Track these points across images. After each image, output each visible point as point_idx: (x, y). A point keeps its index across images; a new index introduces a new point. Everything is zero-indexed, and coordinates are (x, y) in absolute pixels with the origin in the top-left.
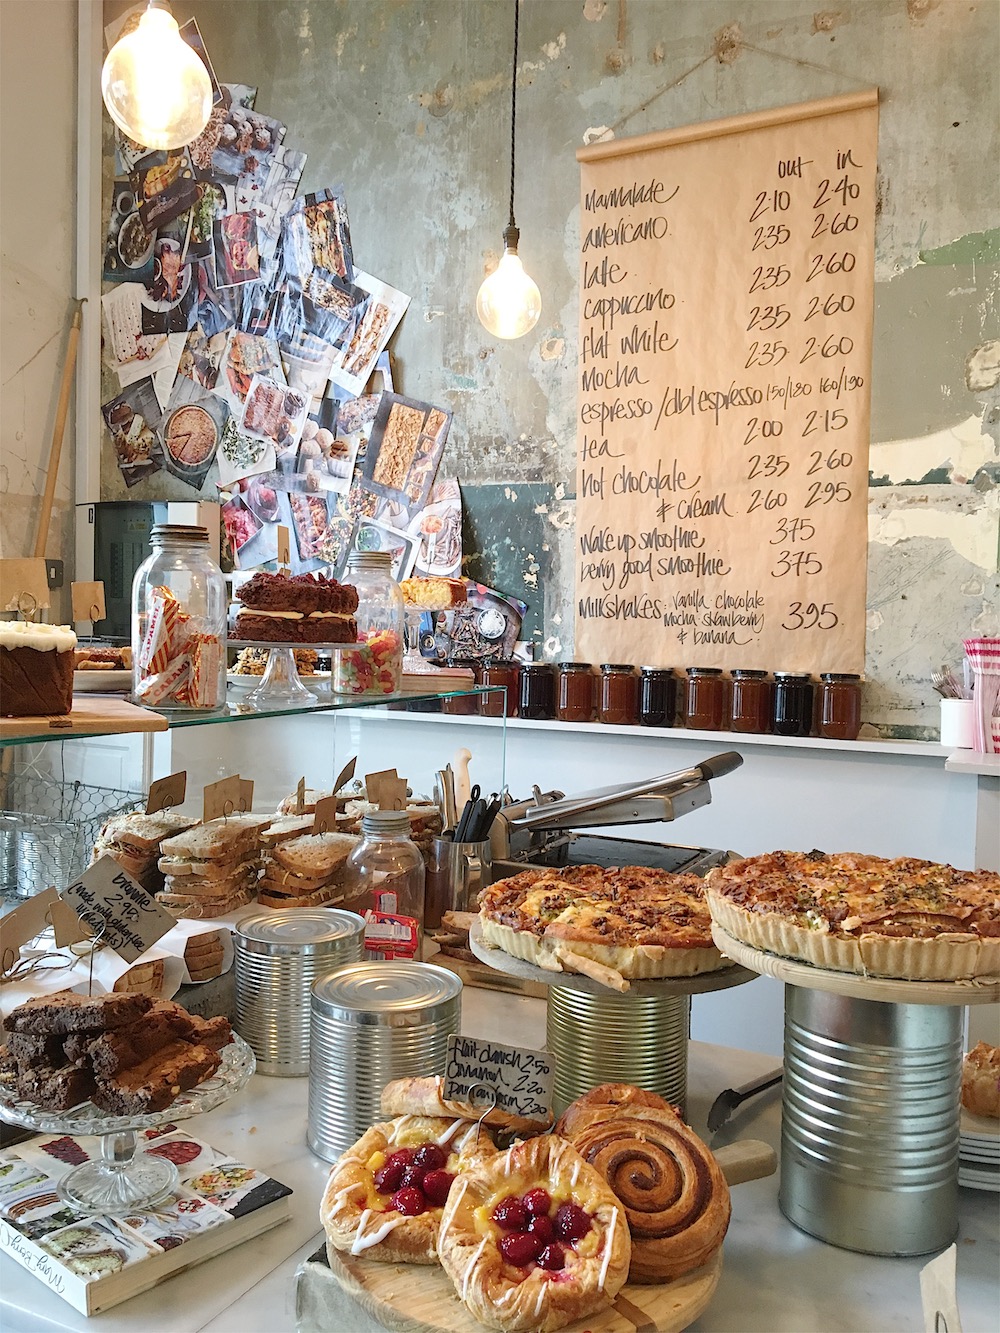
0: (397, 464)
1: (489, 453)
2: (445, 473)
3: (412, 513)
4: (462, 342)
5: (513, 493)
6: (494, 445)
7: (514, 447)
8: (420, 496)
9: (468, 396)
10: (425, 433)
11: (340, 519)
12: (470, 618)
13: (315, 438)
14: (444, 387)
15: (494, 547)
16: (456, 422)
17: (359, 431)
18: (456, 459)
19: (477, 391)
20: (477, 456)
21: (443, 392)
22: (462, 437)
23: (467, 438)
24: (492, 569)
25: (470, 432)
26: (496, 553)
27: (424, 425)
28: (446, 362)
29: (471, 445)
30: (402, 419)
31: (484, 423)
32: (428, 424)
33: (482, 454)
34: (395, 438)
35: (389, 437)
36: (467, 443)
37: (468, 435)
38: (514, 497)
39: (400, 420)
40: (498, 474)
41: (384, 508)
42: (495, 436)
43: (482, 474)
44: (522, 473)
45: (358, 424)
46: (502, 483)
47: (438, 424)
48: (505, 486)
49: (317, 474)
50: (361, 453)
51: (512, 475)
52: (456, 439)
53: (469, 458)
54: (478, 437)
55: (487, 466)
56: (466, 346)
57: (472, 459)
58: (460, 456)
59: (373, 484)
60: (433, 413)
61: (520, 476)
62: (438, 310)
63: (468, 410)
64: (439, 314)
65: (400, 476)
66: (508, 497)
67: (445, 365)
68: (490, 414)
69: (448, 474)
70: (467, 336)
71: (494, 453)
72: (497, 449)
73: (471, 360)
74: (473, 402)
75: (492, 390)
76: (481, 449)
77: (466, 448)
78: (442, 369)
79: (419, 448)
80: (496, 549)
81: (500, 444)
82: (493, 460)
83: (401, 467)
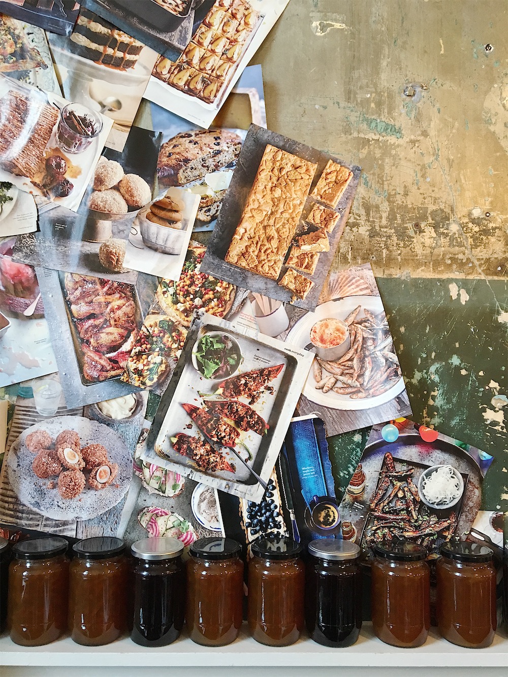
0: (269, 239)
1: (422, 231)
2: (349, 257)
3: (294, 314)
4: (376, 70)
5: (462, 292)
6: (430, 220)
7: (463, 226)
8: (308, 289)
9: (386, 149)
10: (315, 196)
11: (161, 318)
12: (405, 478)
13: (117, 188)
14: (347, 131)
15: (433, 369)
16: (366, 183)
17: (198, 183)
18: (367, 238)
19: (401, 141)
20: (402, 234)
21: (344, 138)
22: (377, 207)
23: (385, 207)
24: (431, 402)
25: (390, 199)
26: (436, 378)
27: (314, 184)
28: (349, 95)
29: (392, 218)
30: (281, 170)
31: (414, 189)
32: (321, 183)
33: (411, 232)
34: (268, 198)
35: (259, 196)
36: (385, 215)
37: (386, 204)
38: (465, 298)
39: (276, 172)
40: (437, 263)
41: (243, 303)
42: (432, 208)
43: (412, 260)
44: (477, 263)
45: (197, 173)
46: (445, 276)
47: (338, 183)
48: (451, 281)
49: (119, 245)
50: (203, 217)
51: (462, 265)
52: (367, 208)
53: (389, 237)
54: (404, 208)
55: (419, 250)
56: (383, 76)
57: (395, 238)
58: (373, 234)
59: (225, 266)
60: (330, 167)
61: (473, 267)
62: (336, 21)
63: (387, 168)
64: (337, 25)
65: (273, 257)
66: (454, 297)
67: (348, 99)
68: (424, 176)
69: (354, 258)
70: (384, 63)
71: (430, 232)
72: (436, 227)
73: (391, 96)
74: (394, 157)
75: (426, 143)
76: (409, 225)
77: (384, 222)
78: (343, 104)
79: (305, 217)
80: (437, 372)
81: (440, 221)
82: (428, 242)
83: (274, 244)
